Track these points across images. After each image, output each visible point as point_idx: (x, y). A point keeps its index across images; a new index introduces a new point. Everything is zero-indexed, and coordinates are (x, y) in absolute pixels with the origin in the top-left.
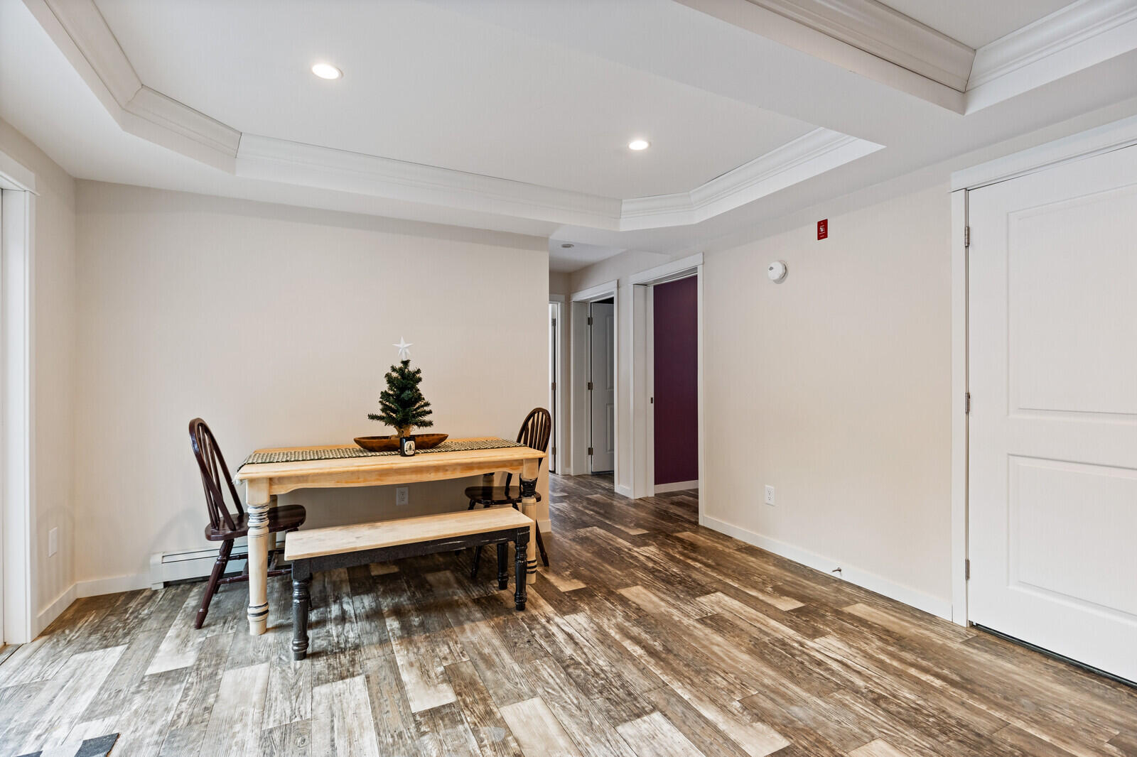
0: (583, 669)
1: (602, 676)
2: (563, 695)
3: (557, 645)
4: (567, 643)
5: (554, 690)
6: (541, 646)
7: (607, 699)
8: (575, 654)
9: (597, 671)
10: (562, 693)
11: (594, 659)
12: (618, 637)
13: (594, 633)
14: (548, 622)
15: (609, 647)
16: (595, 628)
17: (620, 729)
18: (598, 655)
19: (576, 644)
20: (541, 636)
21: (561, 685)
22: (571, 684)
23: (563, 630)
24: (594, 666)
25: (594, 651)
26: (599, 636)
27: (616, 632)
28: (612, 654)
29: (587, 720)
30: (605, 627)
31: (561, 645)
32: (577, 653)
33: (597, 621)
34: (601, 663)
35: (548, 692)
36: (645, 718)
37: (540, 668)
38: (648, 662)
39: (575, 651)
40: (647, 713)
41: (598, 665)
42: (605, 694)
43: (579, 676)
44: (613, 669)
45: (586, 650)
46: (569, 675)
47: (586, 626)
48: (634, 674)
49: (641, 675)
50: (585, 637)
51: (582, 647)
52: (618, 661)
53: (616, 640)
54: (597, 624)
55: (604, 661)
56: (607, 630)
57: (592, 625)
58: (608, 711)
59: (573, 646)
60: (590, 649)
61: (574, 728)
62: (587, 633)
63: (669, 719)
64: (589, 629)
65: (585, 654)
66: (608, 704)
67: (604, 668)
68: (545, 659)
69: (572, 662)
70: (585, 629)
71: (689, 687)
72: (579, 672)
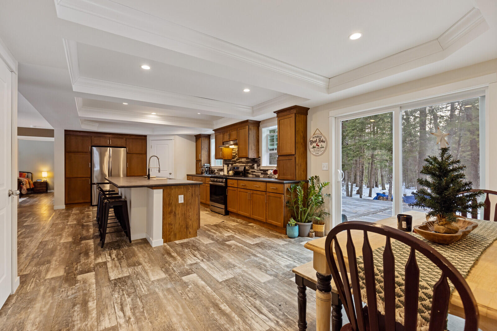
0: (249, 294)
1: (240, 292)
2: (253, 284)
3: (265, 305)
4: (260, 307)
5: (258, 285)
6: (273, 304)
7: (237, 284)
8: (254, 301)
9: (243, 294)
10: (254, 284)
11: (245, 299)
12: (233, 314)
13: (247, 316)
14: (277, 322)
15: (238, 307)
16: (247, 320)
17: (233, 276)
18: (243, 302)
19: (255, 307)
20: (276, 311)
21: (255, 287)
22: (252, 288)
23: (266, 316)
24: (244, 296)
25: (245, 304)
26: (243, 313)
27: (234, 318)
28: (236, 303)
29: (244, 278)
30: (241, 322)
31: (263, 305)
32: (253, 302)
33: (247, 327)
34: (241, 298)
35: (259, 284)
36: (224, 280)
37: (267, 293)
38: (219, 300)
39: (255, 303)
40: (224, 281)
41: (243, 297)
42: (238, 285)
43: (250, 291)
44: (235, 295)
45: (249, 304)
46: (254, 291)
47: (253, 321)
48: (226, 294)
49: (224, 294)
50: (251, 312)
51: (251, 306)
52: (233, 300)
53: (234, 312)
54: (246, 324)
55: (240, 299)
56: (239, 319)
57: (250, 322)
58: (237, 280)
59: (257, 306)
60: (248, 305)
61: (247, 275)
62: (251, 316)
63: (216, 280)
64: (251, 319)
65: (249, 301)
66: (237, 282)
67: (240, 295)
68: (267, 297)
69: (254, 297)
70: (253, 319)
71: (205, 291)
72: (250, 293)
